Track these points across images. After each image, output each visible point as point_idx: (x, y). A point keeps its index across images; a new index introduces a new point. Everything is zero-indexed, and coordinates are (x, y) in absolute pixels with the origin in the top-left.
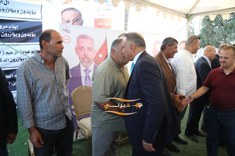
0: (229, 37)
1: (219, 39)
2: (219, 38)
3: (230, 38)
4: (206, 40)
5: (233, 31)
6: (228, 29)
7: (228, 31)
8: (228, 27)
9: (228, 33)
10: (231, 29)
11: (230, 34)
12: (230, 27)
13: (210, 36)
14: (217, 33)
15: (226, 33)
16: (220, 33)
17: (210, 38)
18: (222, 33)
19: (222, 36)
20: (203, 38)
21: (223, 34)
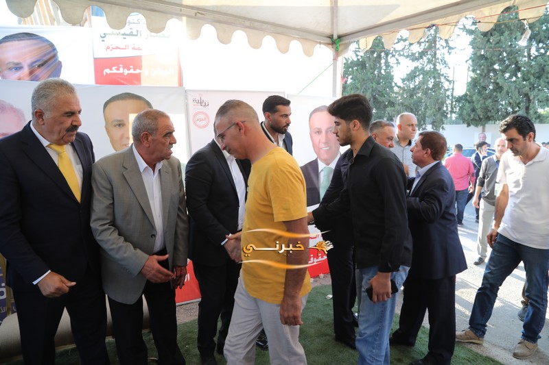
0: (534, 98)
1: (510, 103)
2: (511, 101)
3: (536, 99)
4: (478, 106)
5: (543, 83)
6: (532, 78)
7: (530, 83)
8: (531, 74)
9: (532, 88)
10: (539, 78)
11: (536, 90)
12: (537, 75)
13: (490, 98)
14: (505, 89)
15: (527, 88)
16: (513, 88)
17: (490, 101)
18: (516, 88)
19: (517, 95)
20: (473, 103)
21: (519, 92)
